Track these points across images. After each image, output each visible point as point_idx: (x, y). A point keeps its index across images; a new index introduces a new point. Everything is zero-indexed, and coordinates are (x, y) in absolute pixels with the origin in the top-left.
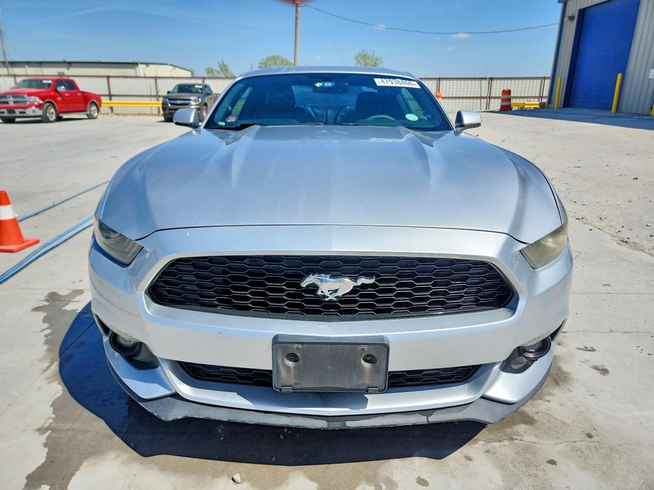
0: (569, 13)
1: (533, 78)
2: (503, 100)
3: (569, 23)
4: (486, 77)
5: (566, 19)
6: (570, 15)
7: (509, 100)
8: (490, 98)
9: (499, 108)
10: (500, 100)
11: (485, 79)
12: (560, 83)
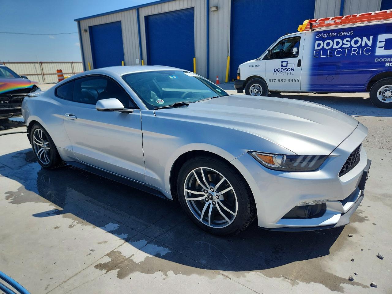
0: (83, 28)
1: (67, 63)
2: (59, 76)
3: (85, 33)
4: (37, 61)
5: (83, 31)
6: (84, 29)
7: (62, 75)
8: (43, 74)
9: (58, 80)
10: (57, 75)
11: (37, 63)
12: (90, 65)
